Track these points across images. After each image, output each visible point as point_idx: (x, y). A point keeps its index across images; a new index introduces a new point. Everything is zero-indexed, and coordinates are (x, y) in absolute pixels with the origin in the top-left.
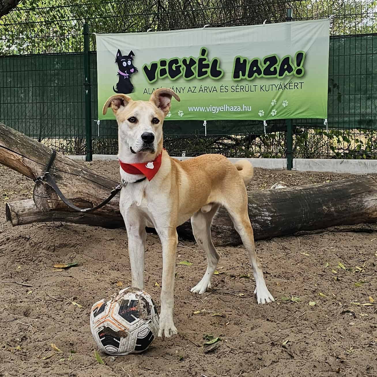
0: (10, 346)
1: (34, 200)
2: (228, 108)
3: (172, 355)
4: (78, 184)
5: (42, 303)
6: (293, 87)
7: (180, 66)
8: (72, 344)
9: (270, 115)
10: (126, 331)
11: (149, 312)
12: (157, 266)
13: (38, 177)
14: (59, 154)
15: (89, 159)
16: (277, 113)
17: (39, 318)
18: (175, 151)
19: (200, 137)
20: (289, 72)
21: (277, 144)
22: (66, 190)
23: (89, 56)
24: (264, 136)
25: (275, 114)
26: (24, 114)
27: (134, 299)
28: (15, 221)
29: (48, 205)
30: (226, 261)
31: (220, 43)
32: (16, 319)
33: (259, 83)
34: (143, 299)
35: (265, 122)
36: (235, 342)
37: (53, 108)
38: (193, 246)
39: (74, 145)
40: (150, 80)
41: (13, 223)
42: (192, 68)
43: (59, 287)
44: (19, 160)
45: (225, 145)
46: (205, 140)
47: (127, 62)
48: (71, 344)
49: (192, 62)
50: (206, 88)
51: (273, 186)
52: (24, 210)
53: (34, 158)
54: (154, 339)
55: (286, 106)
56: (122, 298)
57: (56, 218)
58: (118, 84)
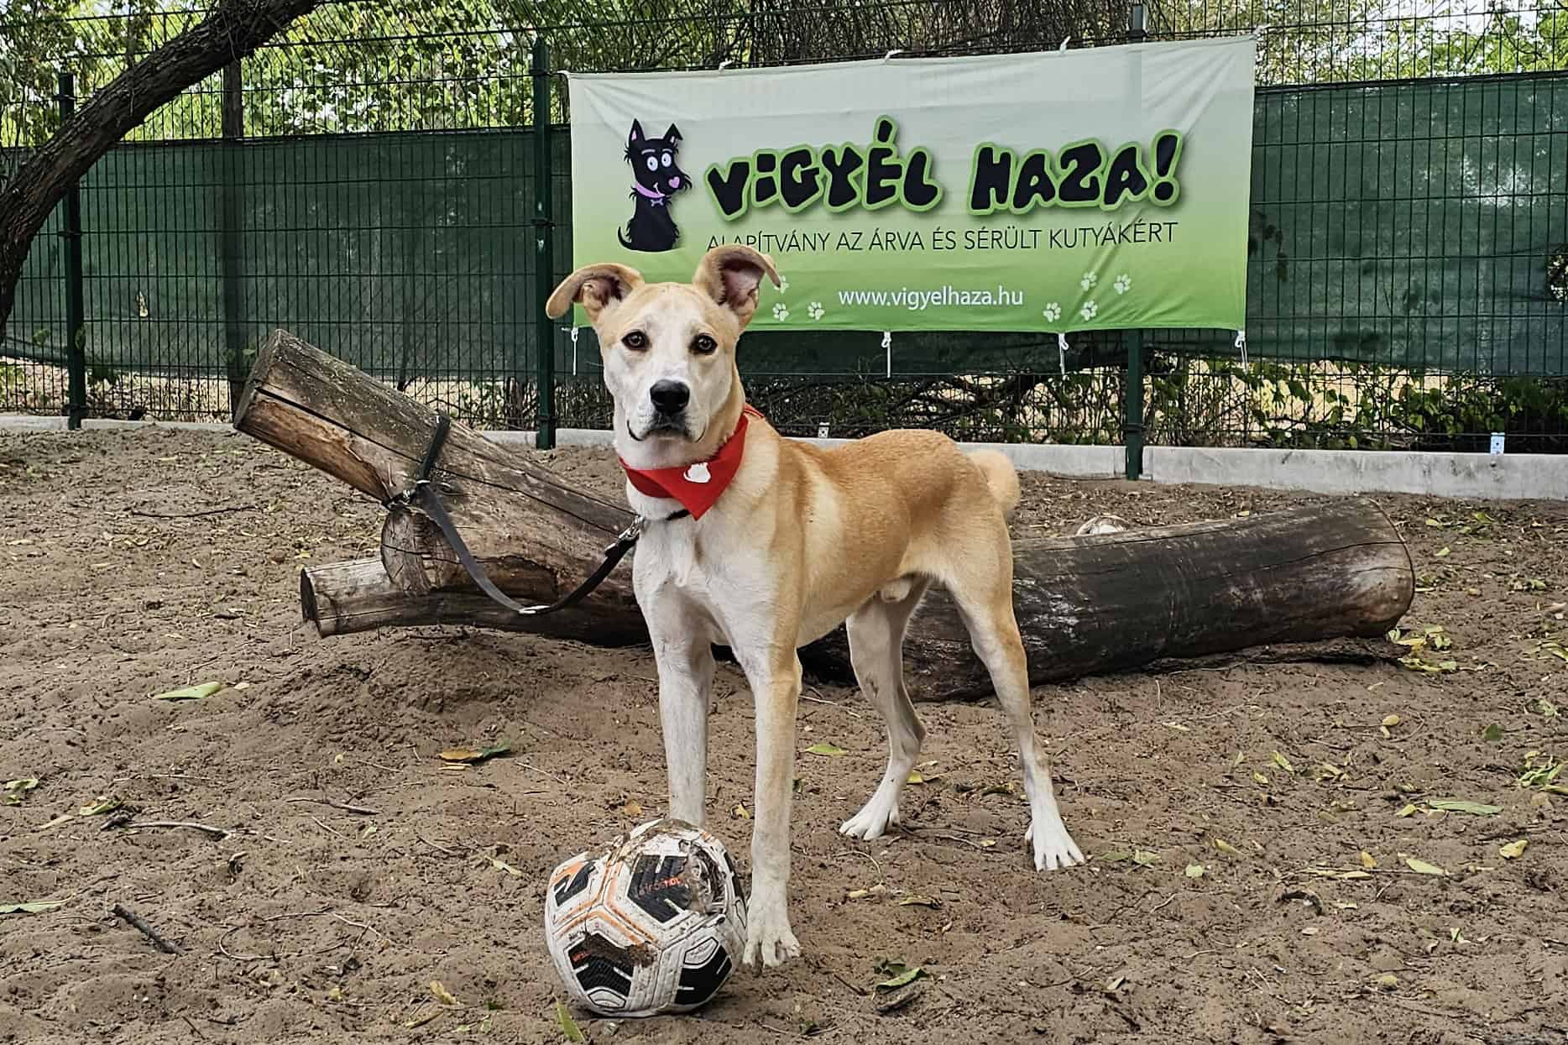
0: (312, 987)
1: (384, 560)
2: (954, 296)
3: (783, 1018)
4: (513, 514)
5: (406, 861)
6: (1146, 237)
7: (816, 171)
8: (491, 984)
9: (1076, 318)
10: (650, 947)
11: (718, 891)
12: (742, 757)
13: (396, 493)
14: (459, 427)
15: (546, 441)
16: (1098, 313)
17: (396, 906)
18: (797, 422)
19: (872, 380)
20: (1135, 192)
21: (1096, 404)
22: (477, 533)
23: (548, 139)
24: (1058, 378)
25: (1094, 314)
26: (356, 307)
27: (675, 851)
28: (326, 623)
29: (425, 575)
30: (943, 745)
31: (931, 103)
32: (329, 909)
33: (1046, 223)
34: (702, 853)
35: (1062, 337)
36: (967, 982)
37: (442, 292)
38: (848, 701)
39: (502, 402)
40: (728, 212)
41: (323, 627)
42: (851, 177)
43: (454, 818)
44: (340, 442)
45: (943, 403)
46: (885, 389)
47: (658, 156)
48: (488, 982)
49: (851, 159)
50: (890, 237)
51: (1084, 526)
52: (355, 589)
53: (385, 437)
54: (731, 971)
55: (1125, 292)
56: (638, 851)
57: (446, 615)
58: (632, 224)
